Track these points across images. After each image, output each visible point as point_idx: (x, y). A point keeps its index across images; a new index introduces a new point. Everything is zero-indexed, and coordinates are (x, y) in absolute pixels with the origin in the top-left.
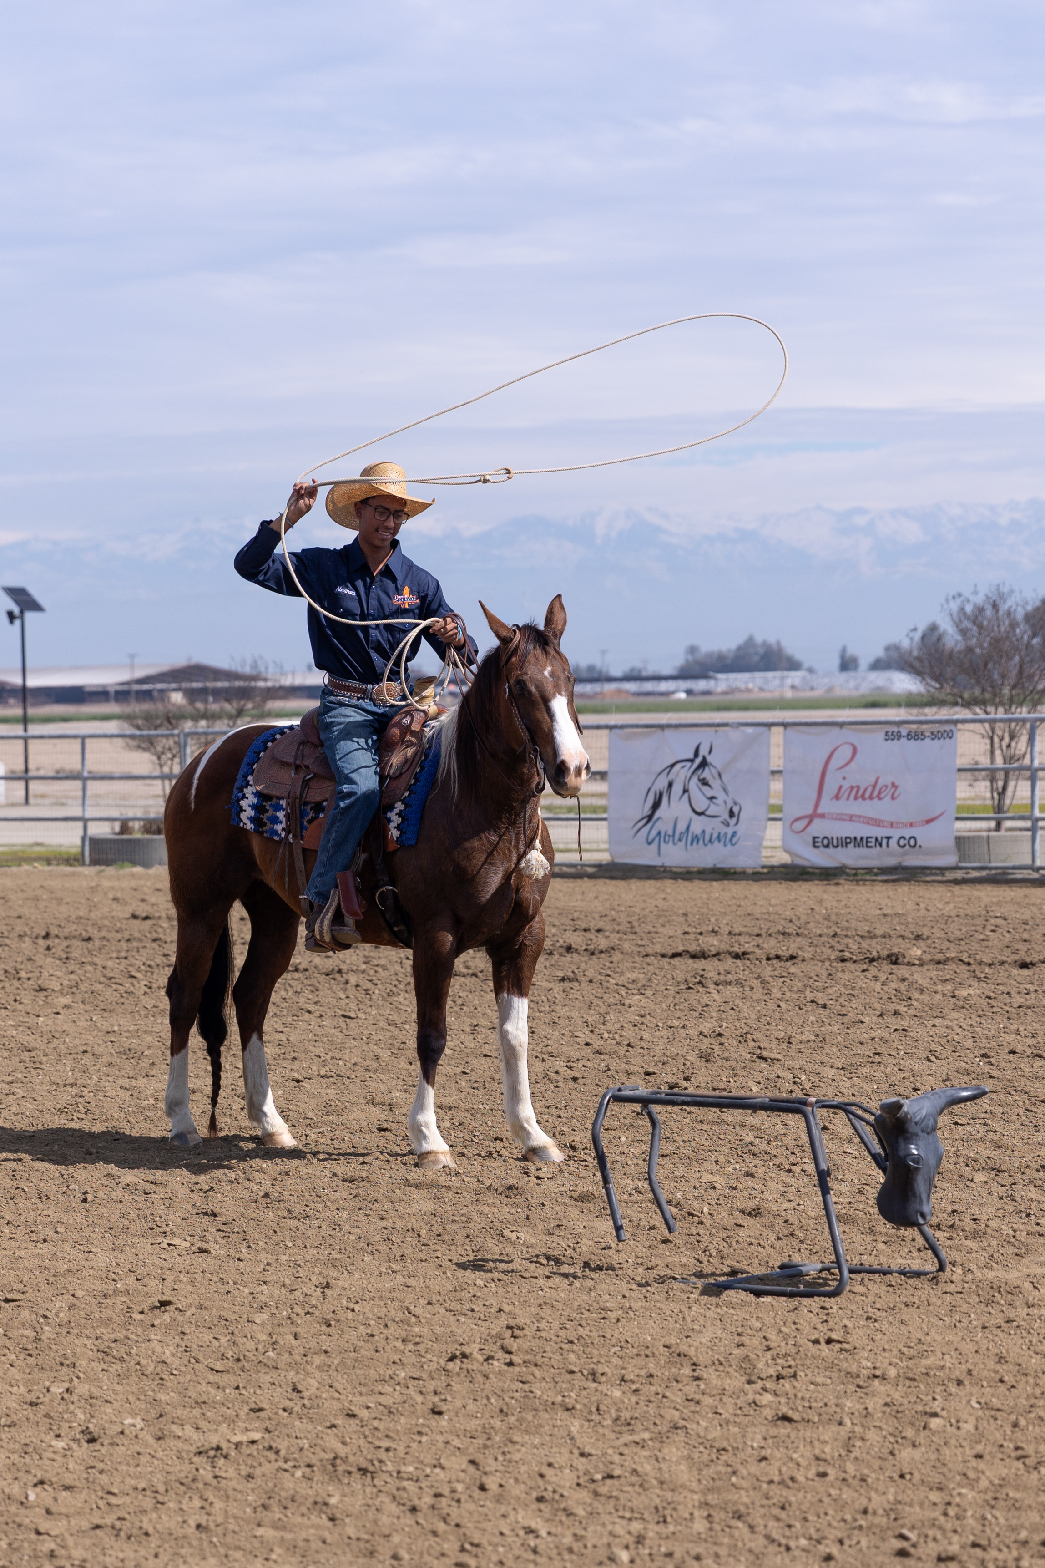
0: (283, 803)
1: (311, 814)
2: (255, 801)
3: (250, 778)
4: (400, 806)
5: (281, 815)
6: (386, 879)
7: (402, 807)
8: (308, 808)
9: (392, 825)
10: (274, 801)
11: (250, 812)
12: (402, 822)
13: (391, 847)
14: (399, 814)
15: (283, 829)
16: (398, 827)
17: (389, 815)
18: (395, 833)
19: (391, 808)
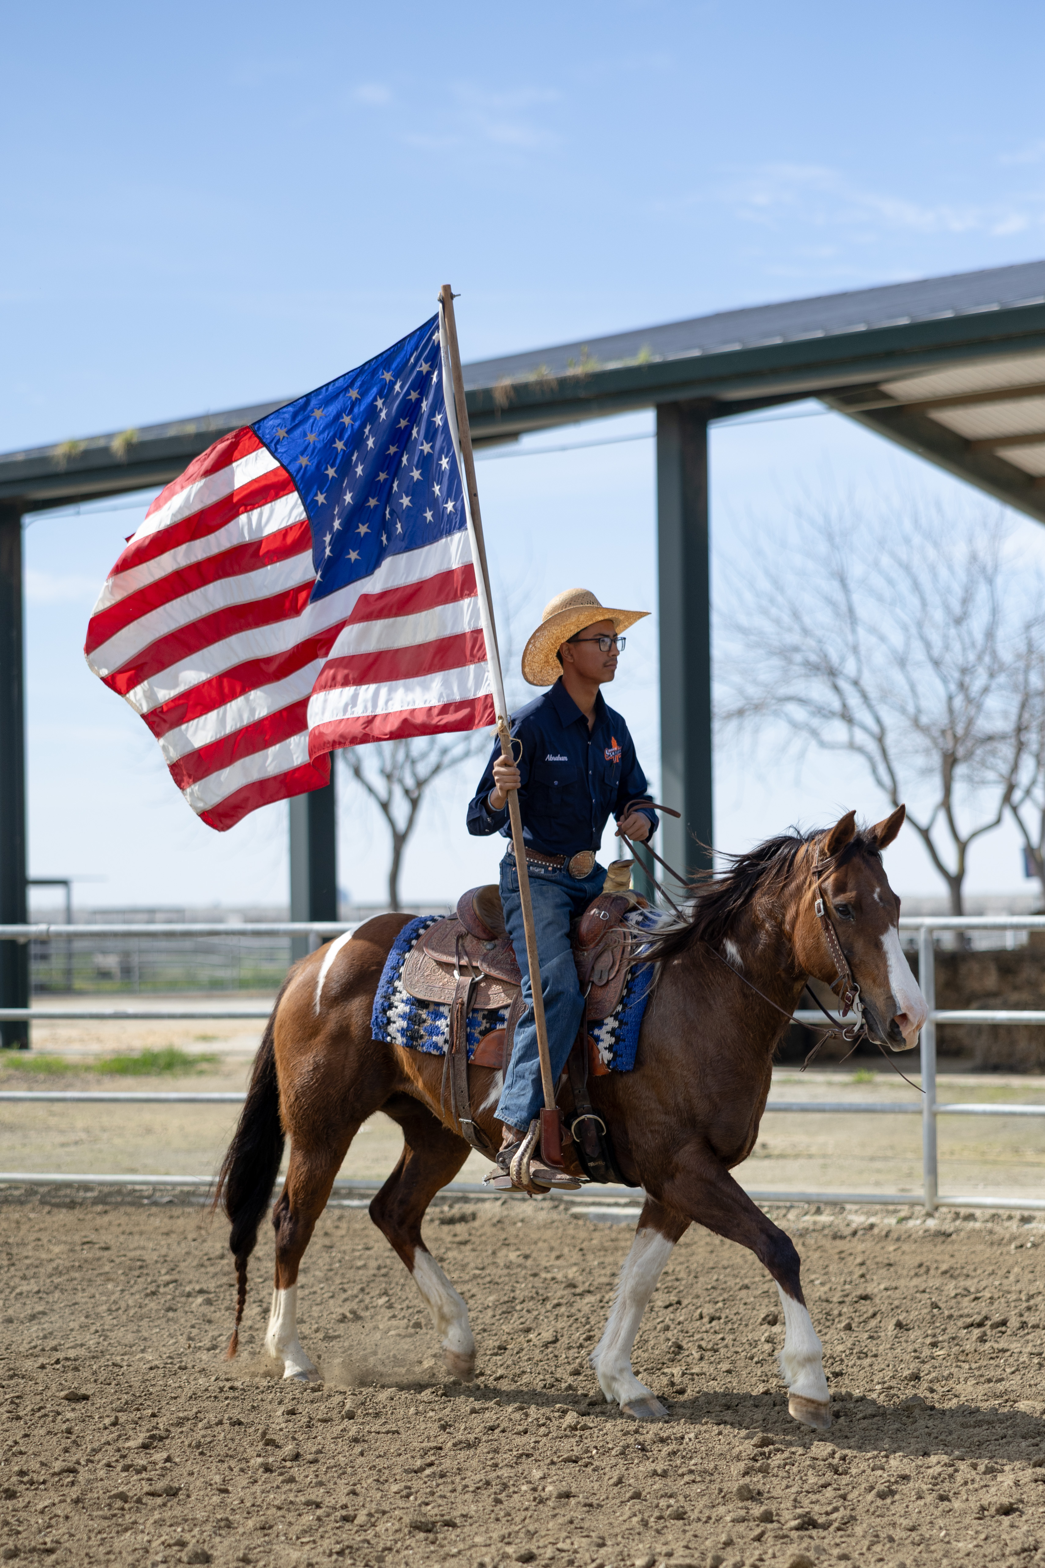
0: (444, 1010)
1: (485, 1025)
2: (407, 1009)
3: (397, 984)
4: (611, 1023)
5: (442, 1024)
6: (587, 1105)
7: (616, 1024)
8: (479, 1016)
9: (601, 1045)
10: (432, 1008)
11: (402, 1024)
12: (617, 1042)
13: (601, 1071)
14: (612, 1033)
15: (446, 1041)
16: (610, 1048)
17: (596, 1032)
18: (606, 1056)
19: (600, 1024)
